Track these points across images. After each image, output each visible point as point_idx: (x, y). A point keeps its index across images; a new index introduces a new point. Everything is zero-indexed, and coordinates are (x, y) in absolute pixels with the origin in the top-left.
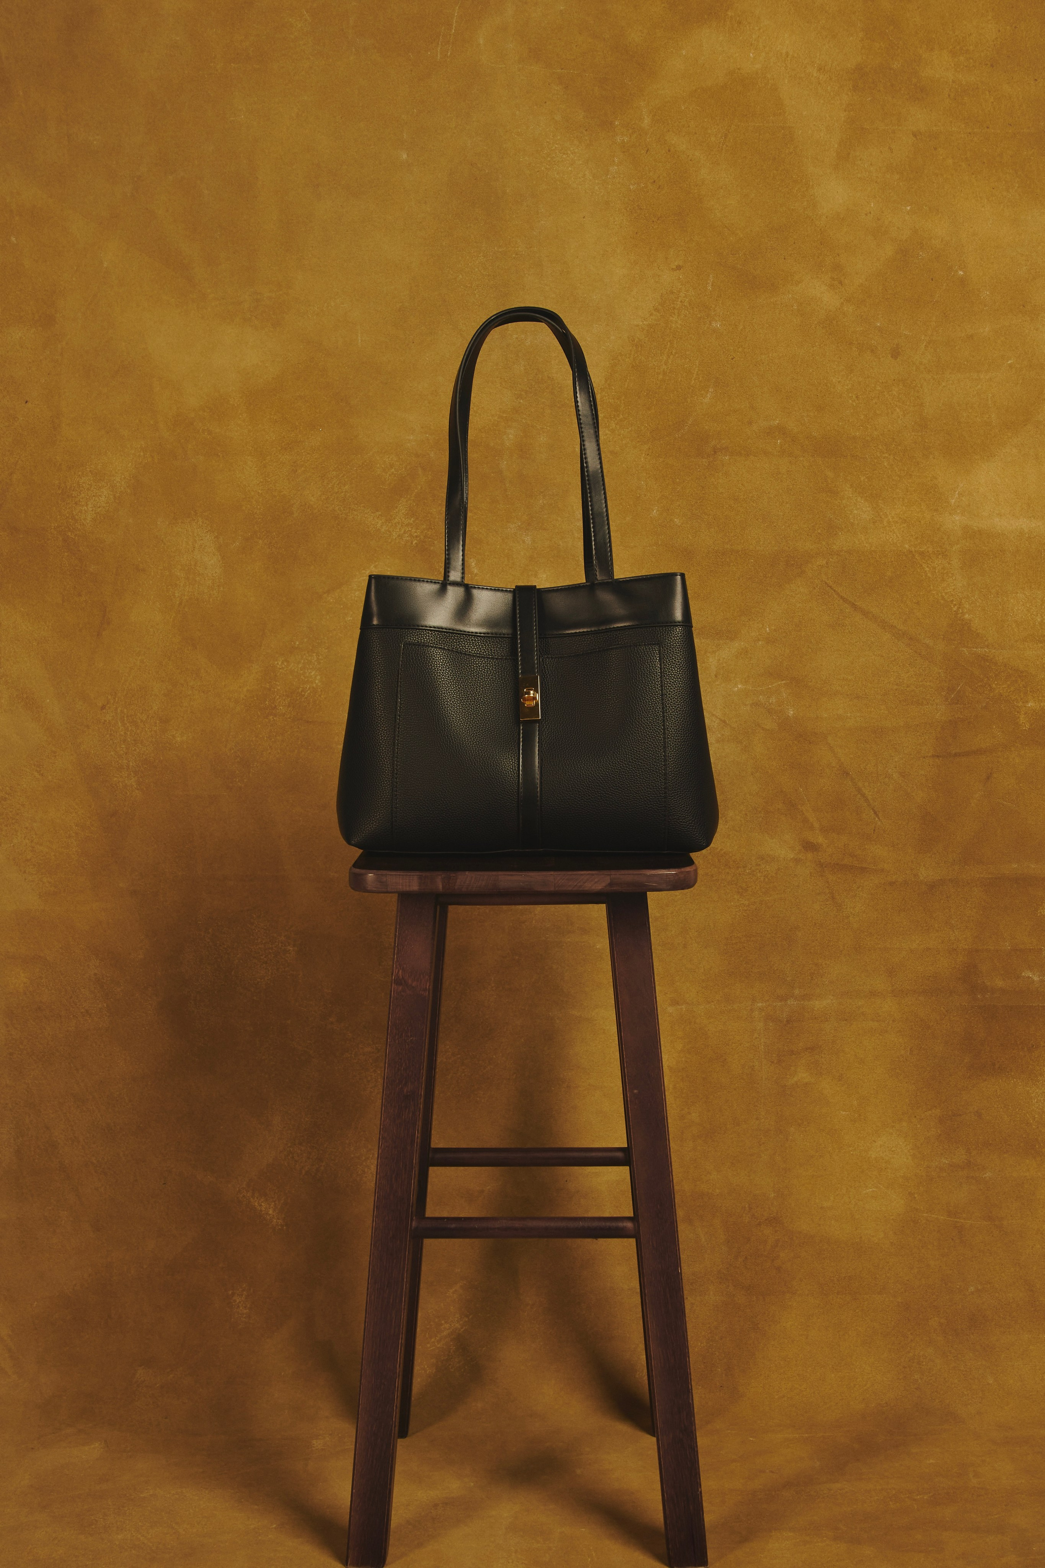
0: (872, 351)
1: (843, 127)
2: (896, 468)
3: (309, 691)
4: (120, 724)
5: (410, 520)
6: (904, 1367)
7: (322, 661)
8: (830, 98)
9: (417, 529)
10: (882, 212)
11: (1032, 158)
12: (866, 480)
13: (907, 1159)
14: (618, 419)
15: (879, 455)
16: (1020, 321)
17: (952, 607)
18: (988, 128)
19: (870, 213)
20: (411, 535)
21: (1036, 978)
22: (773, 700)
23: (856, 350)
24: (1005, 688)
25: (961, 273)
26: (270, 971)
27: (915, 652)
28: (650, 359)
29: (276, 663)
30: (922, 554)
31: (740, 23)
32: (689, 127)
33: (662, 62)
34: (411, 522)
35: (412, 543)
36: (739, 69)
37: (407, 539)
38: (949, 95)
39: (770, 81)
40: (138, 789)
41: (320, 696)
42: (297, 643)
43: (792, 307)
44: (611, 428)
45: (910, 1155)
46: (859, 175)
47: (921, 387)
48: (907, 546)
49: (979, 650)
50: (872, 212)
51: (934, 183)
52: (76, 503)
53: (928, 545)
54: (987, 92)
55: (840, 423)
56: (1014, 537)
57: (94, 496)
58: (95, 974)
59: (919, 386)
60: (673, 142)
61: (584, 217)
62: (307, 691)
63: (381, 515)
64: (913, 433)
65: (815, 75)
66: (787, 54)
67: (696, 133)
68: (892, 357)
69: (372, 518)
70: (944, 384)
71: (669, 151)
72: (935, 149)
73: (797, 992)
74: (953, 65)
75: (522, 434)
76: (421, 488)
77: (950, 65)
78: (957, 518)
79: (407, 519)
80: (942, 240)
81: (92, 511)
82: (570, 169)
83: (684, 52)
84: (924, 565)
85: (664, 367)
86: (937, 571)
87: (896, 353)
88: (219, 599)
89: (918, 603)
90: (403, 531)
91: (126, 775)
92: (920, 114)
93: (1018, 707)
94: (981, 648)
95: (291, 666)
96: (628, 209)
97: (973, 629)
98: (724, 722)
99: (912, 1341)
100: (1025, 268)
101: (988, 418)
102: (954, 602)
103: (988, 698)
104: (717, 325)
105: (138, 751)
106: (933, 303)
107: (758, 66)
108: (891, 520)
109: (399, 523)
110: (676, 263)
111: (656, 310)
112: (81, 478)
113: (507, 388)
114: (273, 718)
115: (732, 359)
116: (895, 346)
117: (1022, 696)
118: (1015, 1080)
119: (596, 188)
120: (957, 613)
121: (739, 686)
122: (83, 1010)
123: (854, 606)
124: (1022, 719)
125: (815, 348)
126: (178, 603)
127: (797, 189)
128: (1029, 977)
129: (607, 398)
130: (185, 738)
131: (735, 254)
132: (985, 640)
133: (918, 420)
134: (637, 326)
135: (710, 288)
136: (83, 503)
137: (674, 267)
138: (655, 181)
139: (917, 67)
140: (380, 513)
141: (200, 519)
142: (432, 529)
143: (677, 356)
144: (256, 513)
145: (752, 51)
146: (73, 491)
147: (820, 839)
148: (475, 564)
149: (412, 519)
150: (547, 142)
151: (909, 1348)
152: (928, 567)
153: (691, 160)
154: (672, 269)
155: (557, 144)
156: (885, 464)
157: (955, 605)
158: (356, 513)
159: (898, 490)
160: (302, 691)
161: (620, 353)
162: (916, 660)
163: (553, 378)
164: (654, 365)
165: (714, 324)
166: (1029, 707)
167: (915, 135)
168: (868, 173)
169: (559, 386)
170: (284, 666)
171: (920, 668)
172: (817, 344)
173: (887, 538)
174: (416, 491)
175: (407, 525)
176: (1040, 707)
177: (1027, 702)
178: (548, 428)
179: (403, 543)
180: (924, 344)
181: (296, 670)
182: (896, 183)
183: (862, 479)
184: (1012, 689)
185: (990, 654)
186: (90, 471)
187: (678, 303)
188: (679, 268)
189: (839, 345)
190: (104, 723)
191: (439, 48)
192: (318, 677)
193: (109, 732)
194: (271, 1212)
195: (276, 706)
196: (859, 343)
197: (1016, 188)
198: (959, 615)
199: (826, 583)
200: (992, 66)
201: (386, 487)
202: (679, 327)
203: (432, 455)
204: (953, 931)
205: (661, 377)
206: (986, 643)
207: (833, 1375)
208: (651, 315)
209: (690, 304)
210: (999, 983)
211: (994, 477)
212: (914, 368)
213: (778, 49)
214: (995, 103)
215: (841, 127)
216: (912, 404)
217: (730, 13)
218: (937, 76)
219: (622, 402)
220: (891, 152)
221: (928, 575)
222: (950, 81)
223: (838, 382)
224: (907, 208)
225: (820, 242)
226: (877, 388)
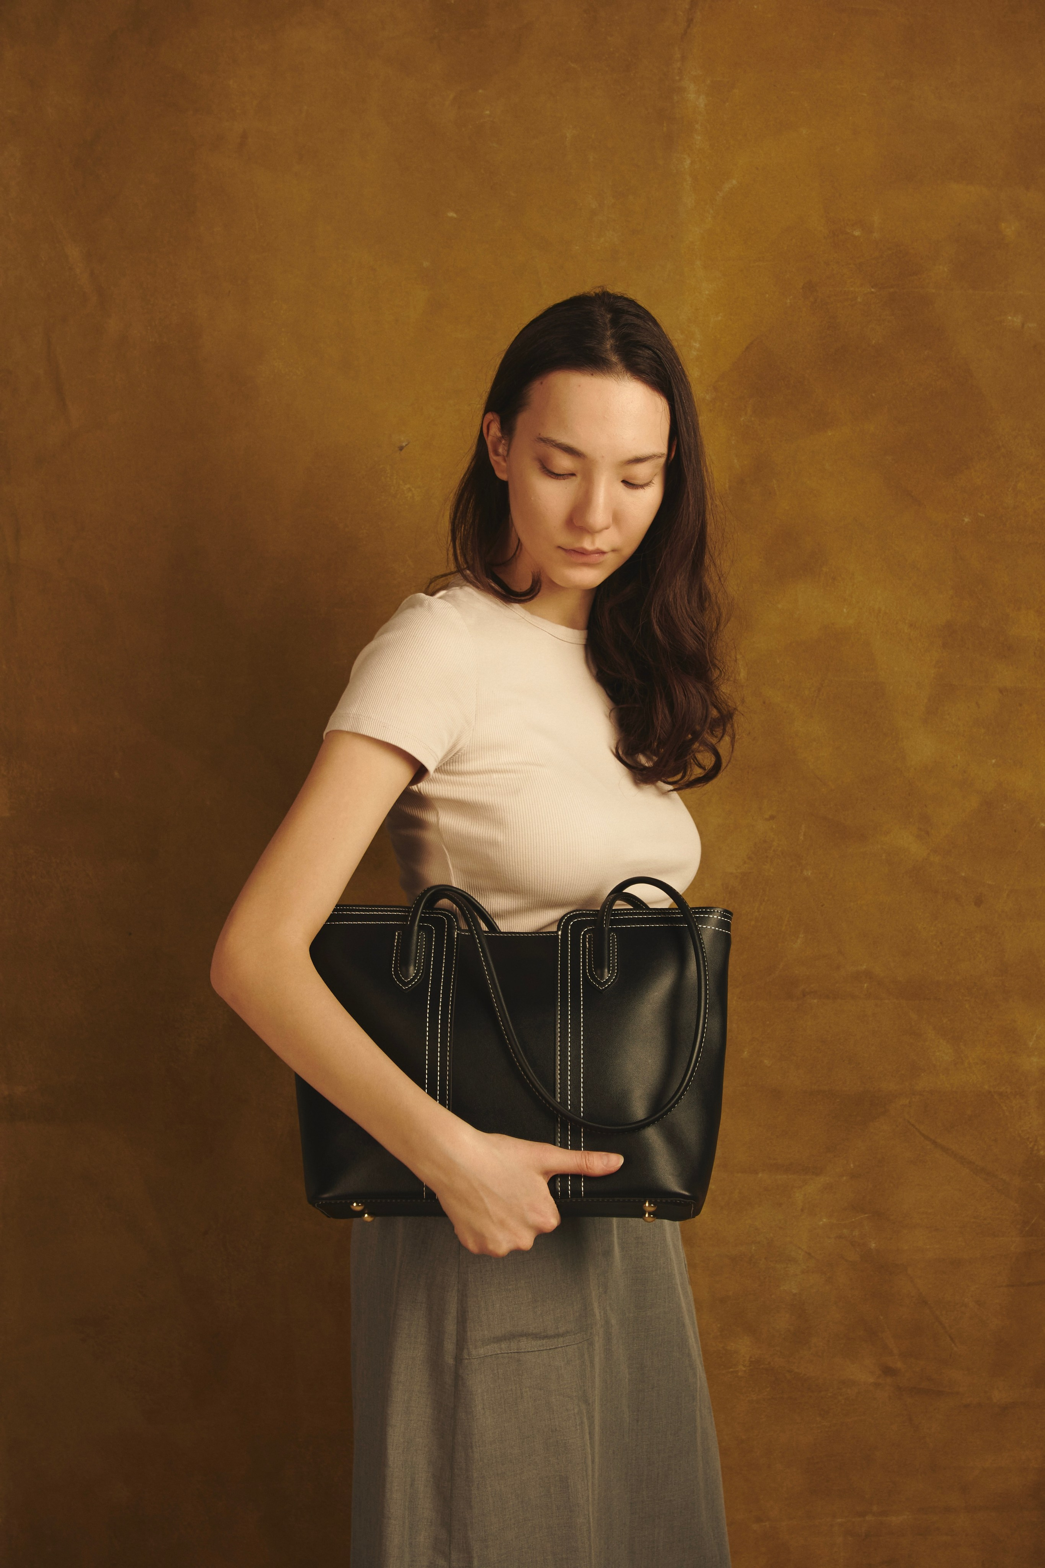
0: (957, 899)
1: (933, 683)
2: (977, 1011)
8: (920, 655)
10: (969, 765)
12: (949, 1022)
15: (962, 999)
17: (1028, 1144)
19: (957, 765)
22: (856, 1233)
23: (942, 898)
25: (1042, 824)
27: (994, 1187)
28: (743, 905)
30: (1001, 1094)
31: (835, 578)
32: (784, 680)
33: (758, 615)
36: (833, 624)
38: (1035, 653)
39: (862, 636)
43: (881, 857)
46: (947, 729)
47: (1004, 934)
48: (987, 1087)
51: (1018, 737)
52: (179, 1035)
53: (1007, 1086)
55: (926, 968)
59: (1001, 933)
60: (769, 695)
64: (994, 978)
65: (906, 631)
66: (880, 610)
67: (790, 687)
68: (975, 905)
70: (1024, 931)
71: (764, 703)
72: (1021, 705)
73: (875, 1508)
74: (1039, 625)
77: (1037, 624)
78: (1035, 1060)
80: (1025, 793)
81: (195, 1042)
83: (780, 606)
84: (1003, 1105)
85: (757, 913)
86: (1014, 1110)
87: (979, 902)
89: (997, 1140)
92: (1008, 671)
98: (809, 1254)
102: (1030, 1140)
104: (808, 873)
106: (1015, 853)
107: (851, 621)
108: (972, 1061)
110: (770, 814)
111: (750, 858)
115: (822, 906)
116: (978, 895)
120: (1032, 1149)
121: (824, 1220)
123: (934, 1143)
125: (902, 896)
127: (888, 741)
131: (827, 805)
133: (999, 965)
134: (731, 873)
135: (801, 838)
136: (186, 1035)
137: (769, 817)
138: (749, 733)
139: (1005, 626)
143: (769, 903)
145: (846, 607)
146: (176, 1022)
147: (900, 1365)
152: (1006, 1106)
153: (785, 712)
154: (767, 819)
156: (968, 1007)
157: (1031, 1142)
159: (979, 1033)
162: (994, 1194)
164: (747, 911)
165: (805, 873)
167: (1001, 692)
168: (955, 727)
171: (998, 1202)
172: (904, 892)
173: (969, 1079)
180: (1006, 893)
182: (982, 737)
183: (945, 1021)
187: (771, 851)
188: (772, 818)
189: (925, 893)
196: (944, 892)
198: (1035, 1152)
199: (909, 1122)
202: (772, 875)
204: (1026, 1450)
205: (753, 923)
208: (745, 863)
209: (782, 853)
212: (996, 916)
213: (871, 605)
215: (931, 683)
216: (994, 950)
217: (825, 569)
218: (1023, 635)
220: (979, 707)
221: (1007, 1114)
222: (1037, 640)
223: (924, 928)
224: (994, 761)
225: (909, 794)
226: (962, 935)
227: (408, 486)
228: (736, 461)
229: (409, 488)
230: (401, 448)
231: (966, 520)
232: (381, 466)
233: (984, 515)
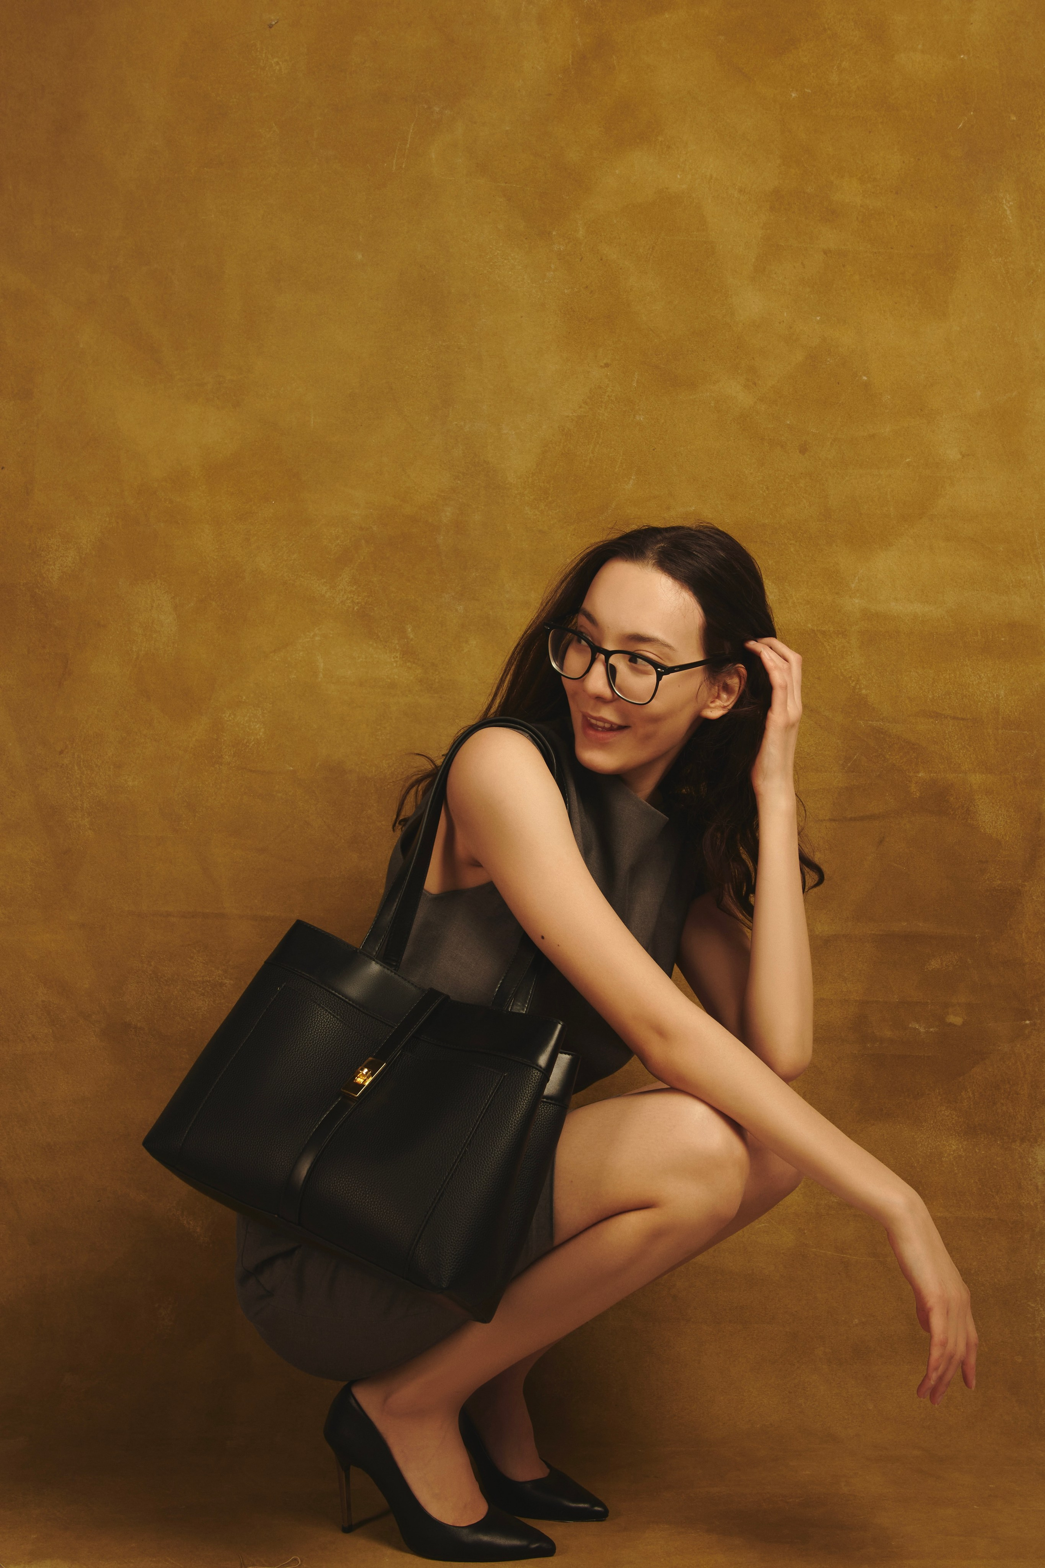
0: (782, 446)
1: (760, 243)
2: (802, 554)
3: (253, 743)
4: (76, 768)
5: (353, 587)
6: (790, 1392)
7: (266, 715)
8: (749, 218)
9: (359, 596)
10: (794, 321)
11: (932, 277)
12: (774, 564)
13: (798, 1196)
14: (547, 501)
15: (786, 542)
16: (918, 423)
17: (851, 682)
18: (892, 248)
19: (783, 321)
20: (353, 602)
21: (922, 1030)
23: (768, 445)
24: (898, 758)
25: (865, 378)
26: (207, 1003)
27: (816, 723)
28: (578, 447)
29: (224, 715)
30: (824, 633)
31: (669, 147)
32: (620, 238)
33: (597, 180)
34: (354, 589)
35: (354, 609)
36: (667, 189)
37: (350, 604)
38: (857, 218)
39: (695, 200)
40: (91, 829)
41: (263, 747)
42: (244, 698)
43: (710, 404)
44: (540, 509)
45: (801, 1193)
46: (774, 287)
47: (827, 481)
48: (810, 625)
49: (875, 724)
50: (785, 321)
51: (842, 296)
52: (44, 563)
53: (829, 626)
54: (892, 216)
55: (751, 512)
56: (908, 620)
57: (61, 556)
58: (43, 1001)
59: (824, 479)
60: (605, 252)
61: (522, 317)
62: (252, 742)
63: (326, 582)
64: (818, 523)
65: (736, 196)
66: (711, 177)
67: (626, 245)
68: (800, 452)
69: (318, 585)
70: (847, 478)
72: (844, 266)
74: (861, 192)
75: (458, 512)
76: (364, 558)
77: (859, 191)
78: (857, 601)
79: (349, 587)
80: (848, 348)
81: (59, 570)
82: (510, 273)
83: (617, 171)
84: (826, 644)
85: (591, 455)
86: (837, 649)
87: (803, 450)
88: (173, 655)
89: (819, 678)
90: (346, 597)
91: (80, 816)
92: (831, 234)
93: (909, 776)
94: (876, 721)
95: (238, 719)
96: (562, 311)
97: (869, 703)
99: (798, 1368)
100: (923, 375)
101: (887, 511)
103: (882, 768)
104: (640, 418)
105: (92, 793)
106: (838, 405)
107: (684, 186)
108: (796, 601)
109: (342, 590)
110: (605, 361)
111: (586, 403)
112: (50, 539)
113: (446, 470)
114: (219, 767)
115: (654, 450)
116: (803, 442)
117: (914, 767)
118: (901, 1125)
119: (534, 291)
120: (854, 688)
122: (29, 1035)
124: (913, 788)
125: (729, 442)
126: (135, 657)
127: (716, 297)
128: (915, 1029)
129: (537, 481)
130: (136, 783)
131: (659, 355)
132: (881, 714)
133: (823, 511)
134: (568, 417)
135: (635, 384)
136: (51, 563)
137: (602, 365)
138: (587, 287)
139: (829, 192)
140: (325, 580)
141: (159, 581)
142: (372, 596)
143: (603, 445)
144: (211, 577)
145: (680, 173)
146: (42, 551)
148: (411, 630)
149: (355, 587)
150: (490, 248)
151: (795, 1375)
152: (828, 645)
153: (621, 269)
154: (601, 366)
155: (499, 250)
156: (792, 550)
157: (854, 681)
158: (302, 579)
159: (802, 574)
160: (246, 743)
161: (551, 441)
162: (816, 730)
163: (488, 462)
164: (581, 453)
165: (638, 418)
166: (920, 777)
167: (825, 253)
168: (782, 286)
169: (494, 469)
170: (231, 718)
171: (819, 738)
172: (732, 438)
173: (792, 618)
174: (359, 561)
175: (350, 592)
176: (930, 777)
177: (918, 772)
178: (483, 508)
179: (346, 608)
180: (830, 442)
181: (242, 723)
182: (807, 295)
184: (905, 760)
185: (885, 727)
186: (59, 534)
187: (605, 397)
188: (607, 365)
189: (752, 440)
190: (61, 767)
191: (395, 161)
192: (263, 730)
193: (66, 775)
194: (198, 1230)
195: (222, 755)
196: (770, 439)
197: (916, 303)
198: (857, 691)
200: (897, 193)
201: (332, 557)
202: (606, 419)
203: (375, 528)
204: (846, 983)
205: (587, 464)
206: (881, 717)
207: (722, 1398)
208: (580, 407)
209: (616, 399)
210: (888, 1033)
211: (891, 564)
212: (820, 463)
213: (703, 172)
214: (898, 226)
215: (758, 243)
216: (818, 496)
217: (660, 139)
218: (847, 201)
219: (552, 485)
220: (804, 268)
221: (830, 653)
222: (859, 205)
223: (751, 473)
224: (818, 318)
225: (738, 347)
226: (787, 480)
227: (276, 60)
228: (579, 39)
229: (277, 62)
230: (271, 26)
231: (793, 95)
232: (252, 42)
233: (810, 91)
